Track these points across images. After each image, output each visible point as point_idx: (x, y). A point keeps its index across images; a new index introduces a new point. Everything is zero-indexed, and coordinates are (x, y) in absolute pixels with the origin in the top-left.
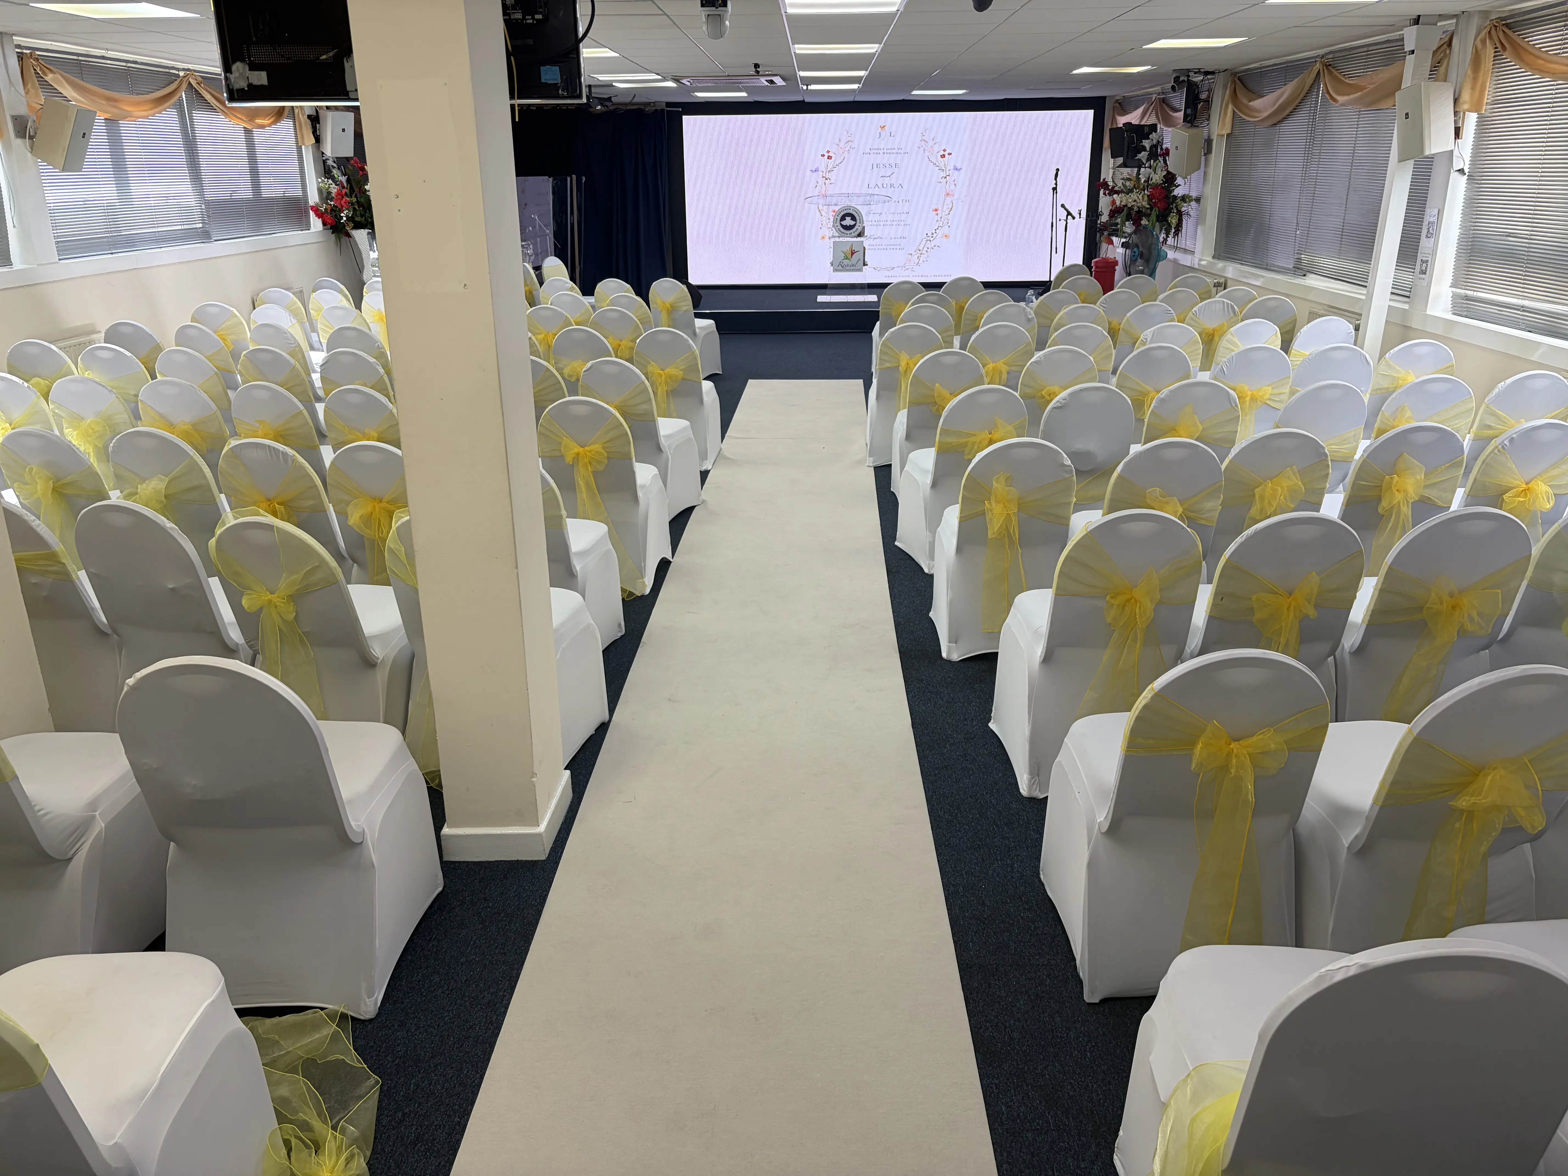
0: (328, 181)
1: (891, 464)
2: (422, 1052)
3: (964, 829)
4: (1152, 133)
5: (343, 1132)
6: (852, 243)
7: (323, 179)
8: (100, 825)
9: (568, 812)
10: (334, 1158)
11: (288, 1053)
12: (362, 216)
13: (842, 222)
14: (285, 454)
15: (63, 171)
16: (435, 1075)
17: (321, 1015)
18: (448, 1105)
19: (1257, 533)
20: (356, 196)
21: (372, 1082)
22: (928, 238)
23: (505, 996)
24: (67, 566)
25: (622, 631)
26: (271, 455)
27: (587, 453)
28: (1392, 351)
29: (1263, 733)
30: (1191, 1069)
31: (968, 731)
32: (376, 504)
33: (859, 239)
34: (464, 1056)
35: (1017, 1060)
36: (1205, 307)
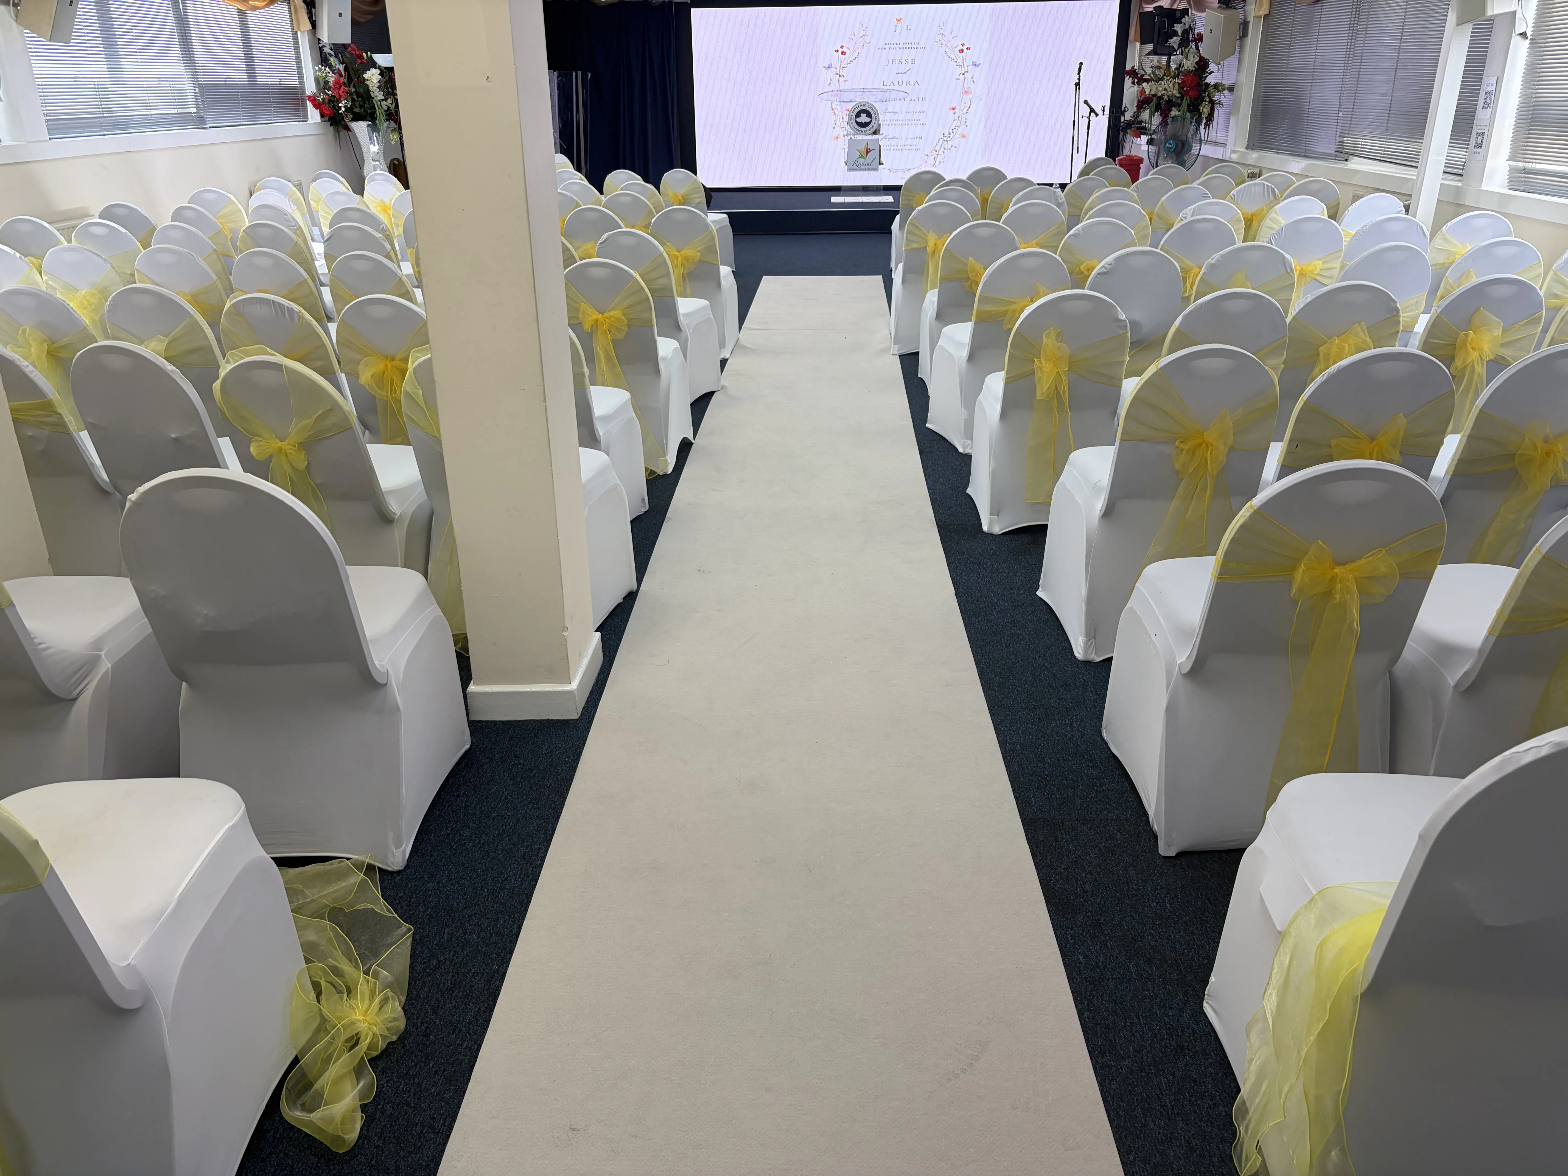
0: (325, 70)
1: (918, 352)
2: (455, 903)
3: (1018, 691)
4: (1184, 17)
5: (376, 975)
6: (868, 141)
7: (320, 66)
8: (106, 665)
9: (599, 675)
10: (367, 1002)
11: (313, 901)
12: (361, 107)
13: (857, 120)
14: (291, 310)
15: (50, 41)
16: (470, 925)
17: (348, 864)
18: (485, 953)
19: (1340, 371)
20: (354, 86)
21: (404, 929)
22: (945, 139)
23: (540, 849)
24: (64, 416)
25: (646, 507)
26: (276, 313)
27: (606, 319)
28: (1449, 224)
29: (1373, 554)
30: (1314, 892)
31: (1015, 599)
32: (388, 362)
33: (875, 137)
34: (499, 907)
35: (1091, 912)
36: (1244, 191)
